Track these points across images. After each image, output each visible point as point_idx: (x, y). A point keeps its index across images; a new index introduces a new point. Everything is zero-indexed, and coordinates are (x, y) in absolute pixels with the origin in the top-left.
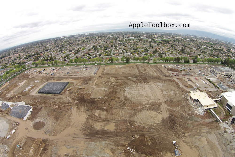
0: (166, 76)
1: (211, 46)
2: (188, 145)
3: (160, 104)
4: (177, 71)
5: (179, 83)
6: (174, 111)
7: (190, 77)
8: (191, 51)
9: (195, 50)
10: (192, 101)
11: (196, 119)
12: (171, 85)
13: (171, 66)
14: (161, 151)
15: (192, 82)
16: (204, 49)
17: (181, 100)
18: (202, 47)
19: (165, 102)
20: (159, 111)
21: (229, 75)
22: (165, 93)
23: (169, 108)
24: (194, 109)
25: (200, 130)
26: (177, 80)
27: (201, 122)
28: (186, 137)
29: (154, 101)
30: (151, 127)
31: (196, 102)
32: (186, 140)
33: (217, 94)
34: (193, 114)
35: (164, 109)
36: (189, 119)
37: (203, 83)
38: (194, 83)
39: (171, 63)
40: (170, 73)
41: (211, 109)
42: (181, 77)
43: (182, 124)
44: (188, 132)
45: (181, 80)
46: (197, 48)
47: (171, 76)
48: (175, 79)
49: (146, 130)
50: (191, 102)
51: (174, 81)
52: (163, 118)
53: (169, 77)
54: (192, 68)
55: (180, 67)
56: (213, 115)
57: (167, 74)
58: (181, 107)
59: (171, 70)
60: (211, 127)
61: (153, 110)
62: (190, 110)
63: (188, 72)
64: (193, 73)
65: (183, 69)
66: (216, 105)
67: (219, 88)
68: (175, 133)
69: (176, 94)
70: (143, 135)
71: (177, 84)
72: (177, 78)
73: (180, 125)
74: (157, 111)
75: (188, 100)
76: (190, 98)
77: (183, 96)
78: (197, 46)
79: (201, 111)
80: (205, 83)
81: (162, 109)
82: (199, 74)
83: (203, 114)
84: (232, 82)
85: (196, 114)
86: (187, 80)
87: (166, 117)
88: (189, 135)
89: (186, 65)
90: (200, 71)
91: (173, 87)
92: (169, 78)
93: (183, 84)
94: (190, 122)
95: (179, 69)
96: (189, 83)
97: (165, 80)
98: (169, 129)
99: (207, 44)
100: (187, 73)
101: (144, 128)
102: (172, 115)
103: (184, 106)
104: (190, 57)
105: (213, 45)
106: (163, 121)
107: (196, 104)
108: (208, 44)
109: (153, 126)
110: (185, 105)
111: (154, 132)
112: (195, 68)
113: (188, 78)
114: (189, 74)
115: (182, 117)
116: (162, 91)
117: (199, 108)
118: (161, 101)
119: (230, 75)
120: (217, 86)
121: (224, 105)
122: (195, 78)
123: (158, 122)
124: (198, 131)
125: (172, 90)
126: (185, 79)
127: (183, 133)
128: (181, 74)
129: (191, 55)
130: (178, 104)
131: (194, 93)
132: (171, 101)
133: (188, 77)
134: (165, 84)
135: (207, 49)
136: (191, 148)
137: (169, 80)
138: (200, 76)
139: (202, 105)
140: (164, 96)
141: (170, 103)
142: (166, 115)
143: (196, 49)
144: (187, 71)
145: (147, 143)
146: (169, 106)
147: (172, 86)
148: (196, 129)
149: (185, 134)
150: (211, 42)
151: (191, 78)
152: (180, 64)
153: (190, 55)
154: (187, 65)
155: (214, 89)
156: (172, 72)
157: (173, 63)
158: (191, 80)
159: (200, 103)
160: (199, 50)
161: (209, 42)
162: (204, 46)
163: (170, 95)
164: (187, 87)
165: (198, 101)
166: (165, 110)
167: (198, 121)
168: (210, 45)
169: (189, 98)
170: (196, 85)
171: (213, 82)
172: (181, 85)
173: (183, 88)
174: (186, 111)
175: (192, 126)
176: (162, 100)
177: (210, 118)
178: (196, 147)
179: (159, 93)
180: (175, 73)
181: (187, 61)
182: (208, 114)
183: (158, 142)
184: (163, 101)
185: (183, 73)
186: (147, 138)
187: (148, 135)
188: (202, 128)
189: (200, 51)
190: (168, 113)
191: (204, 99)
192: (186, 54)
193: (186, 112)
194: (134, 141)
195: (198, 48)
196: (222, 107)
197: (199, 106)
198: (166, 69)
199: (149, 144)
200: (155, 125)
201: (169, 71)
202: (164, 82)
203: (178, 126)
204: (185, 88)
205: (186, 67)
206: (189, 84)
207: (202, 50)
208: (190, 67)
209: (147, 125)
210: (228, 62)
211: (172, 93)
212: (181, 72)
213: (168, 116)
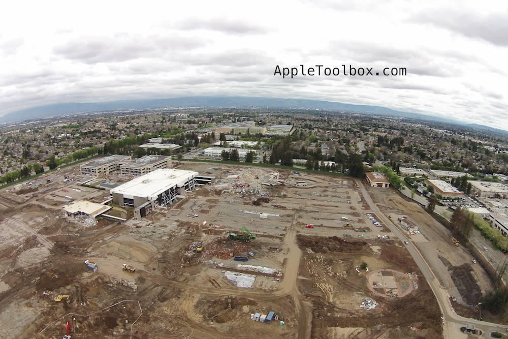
0: (19, 203)
1: (75, 129)
2: (99, 257)
3: (35, 237)
4: (30, 190)
5: (41, 205)
6: (57, 237)
7: (54, 192)
8: (40, 152)
9: (46, 148)
10: (73, 217)
11: (89, 232)
12: (32, 211)
13: (18, 187)
14: (75, 276)
15: (61, 197)
16: (63, 141)
17: (57, 222)
18: (58, 138)
19: (39, 232)
20: (39, 245)
21: (117, 167)
22: (31, 223)
23: (49, 236)
24: (80, 223)
25: (102, 239)
26: (37, 203)
27: (98, 233)
28: (90, 252)
29: (25, 238)
30: (43, 263)
31: (79, 216)
32: (92, 254)
33: (104, 196)
34: (82, 230)
35: (43, 241)
36: (80, 236)
37: (78, 192)
38: (63, 197)
39: (17, 182)
40: (22, 197)
41: (103, 215)
42: (40, 196)
43: (75, 244)
44: (89, 247)
45: (43, 200)
46: (50, 142)
47: (27, 201)
48: (34, 202)
49: (41, 268)
50: (72, 219)
51: (34, 205)
52: (49, 249)
53: (24, 202)
54: (52, 178)
55: (32, 183)
56: (110, 220)
57: (19, 201)
58: (62, 229)
59: (22, 192)
60: (115, 231)
61: (31, 247)
62: (75, 228)
63: (48, 186)
64: (56, 185)
65: (37, 184)
66: (108, 207)
67: (104, 189)
68: (74, 255)
69: (46, 219)
70: (43, 274)
71: (41, 207)
72: (37, 200)
73: (75, 246)
74: (37, 247)
75: (66, 219)
76: (68, 215)
77: (57, 217)
78: (48, 139)
79: (90, 222)
80: (80, 191)
81: (41, 242)
82: (65, 183)
83: (95, 225)
84: (125, 175)
85: (87, 228)
86: (51, 197)
87: (52, 246)
88: (93, 249)
89: (40, 177)
90: (66, 178)
91: (38, 212)
92: (25, 205)
93: (48, 204)
94: (83, 238)
95: (33, 187)
96: (56, 199)
97: (21, 209)
98: (64, 255)
99: (67, 129)
100: (46, 189)
101: (36, 268)
102: (56, 241)
103: (65, 227)
104: (42, 164)
105: (78, 127)
106: (51, 251)
107: (79, 218)
108: (68, 127)
109: (45, 261)
110: (66, 225)
111: (51, 265)
112: (55, 177)
113: (51, 195)
114: (50, 188)
115: (70, 238)
116: (26, 223)
117: (86, 220)
118: (33, 234)
119: (118, 165)
120: (101, 187)
121: (120, 204)
122: (63, 190)
123: (47, 256)
124: (101, 241)
125: (38, 216)
126: (48, 196)
127: (84, 251)
128: (39, 193)
129: (43, 159)
130: (56, 227)
131: (70, 207)
132: (46, 229)
133: (51, 193)
134: (25, 213)
135: (68, 138)
136: (105, 257)
137: (27, 206)
138: (67, 185)
139: (88, 215)
140: (32, 227)
141: (46, 230)
142: (50, 245)
143: (48, 146)
144: (46, 185)
145: (54, 278)
146: (47, 234)
147: (35, 212)
148: (96, 240)
149: (86, 250)
150: (73, 122)
151: (56, 192)
152: (30, 180)
153: (41, 160)
154: (42, 178)
155: (96, 194)
156: (24, 194)
157: (20, 181)
158: (57, 196)
159: (84, 214)
160: (54, 146)
161: (70, 124)
162: (62, 133)
163: (39, 224)
164: (56, 205)
165: (79, 213)
166: (45, 241)
167: (94, 234)
168: (73, 129)
169: (66, 215)
170: (68, 198)
171: (92, 185)
172: (47, 206)
173: (51, 209)
174: (71, 230)
175: (89, 241)
176: (33, 232)
177: (108, 225)
178: (110, 254)
179: (24, 227)
180: (30, 194)
181: (40, 171)
182: (102, 222)
183: (64, 270)
184: (36, 233)
185: (40, 190)
186: (49, 274)
187: (48, 271)
188: (103, 237)
189: (56, 146)
190: (51, 242)
191: (87, 207)
192: (33, 159)
193: (71, 232)
194: (40, 283)
195: (52, 141)
196: (119, 207)
197: (85, 218)
198: (14, 194)
199: (57, 277)
200: (46, 259)
201: (19, 196)
202: (22, 211)
203: (73, 248)
204: (53, 207)
205: (42, 180)
206: (57, 201)
207: (60, 143)
208: (47, 178)
209: (38, 263)
210: (112, 147)
211: (40, 220)
212: (36, 189)
213: (53, 244)
